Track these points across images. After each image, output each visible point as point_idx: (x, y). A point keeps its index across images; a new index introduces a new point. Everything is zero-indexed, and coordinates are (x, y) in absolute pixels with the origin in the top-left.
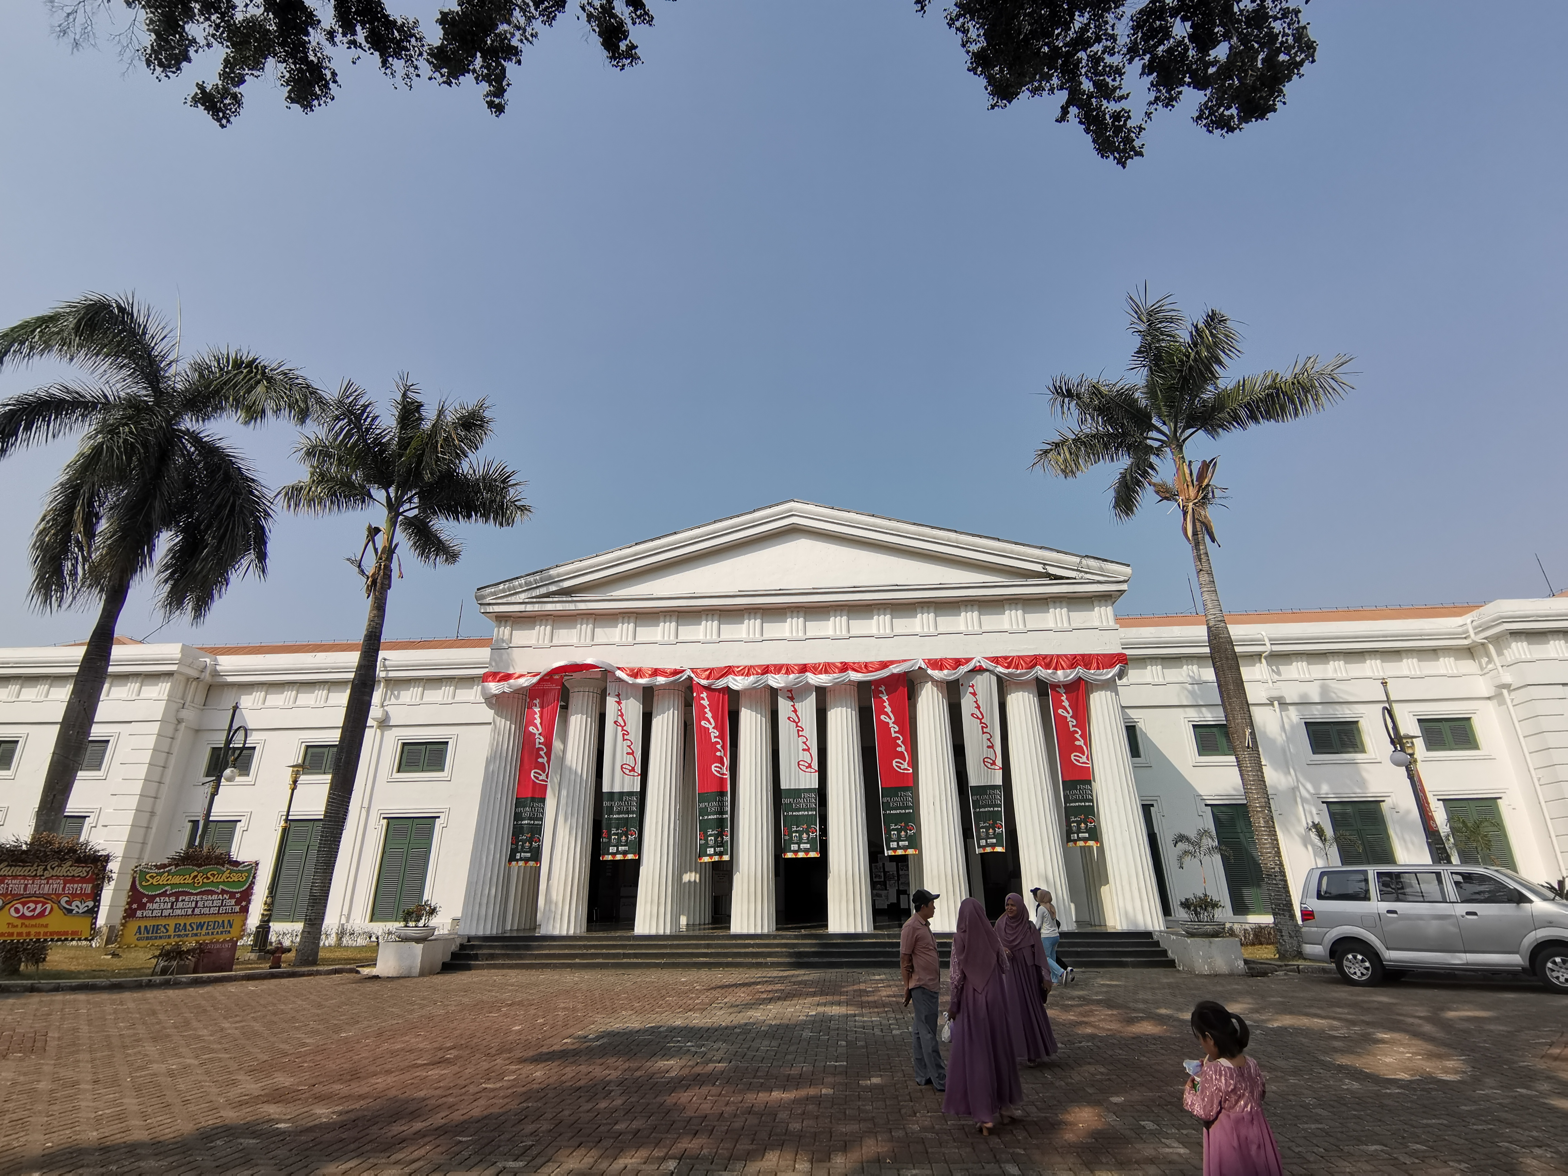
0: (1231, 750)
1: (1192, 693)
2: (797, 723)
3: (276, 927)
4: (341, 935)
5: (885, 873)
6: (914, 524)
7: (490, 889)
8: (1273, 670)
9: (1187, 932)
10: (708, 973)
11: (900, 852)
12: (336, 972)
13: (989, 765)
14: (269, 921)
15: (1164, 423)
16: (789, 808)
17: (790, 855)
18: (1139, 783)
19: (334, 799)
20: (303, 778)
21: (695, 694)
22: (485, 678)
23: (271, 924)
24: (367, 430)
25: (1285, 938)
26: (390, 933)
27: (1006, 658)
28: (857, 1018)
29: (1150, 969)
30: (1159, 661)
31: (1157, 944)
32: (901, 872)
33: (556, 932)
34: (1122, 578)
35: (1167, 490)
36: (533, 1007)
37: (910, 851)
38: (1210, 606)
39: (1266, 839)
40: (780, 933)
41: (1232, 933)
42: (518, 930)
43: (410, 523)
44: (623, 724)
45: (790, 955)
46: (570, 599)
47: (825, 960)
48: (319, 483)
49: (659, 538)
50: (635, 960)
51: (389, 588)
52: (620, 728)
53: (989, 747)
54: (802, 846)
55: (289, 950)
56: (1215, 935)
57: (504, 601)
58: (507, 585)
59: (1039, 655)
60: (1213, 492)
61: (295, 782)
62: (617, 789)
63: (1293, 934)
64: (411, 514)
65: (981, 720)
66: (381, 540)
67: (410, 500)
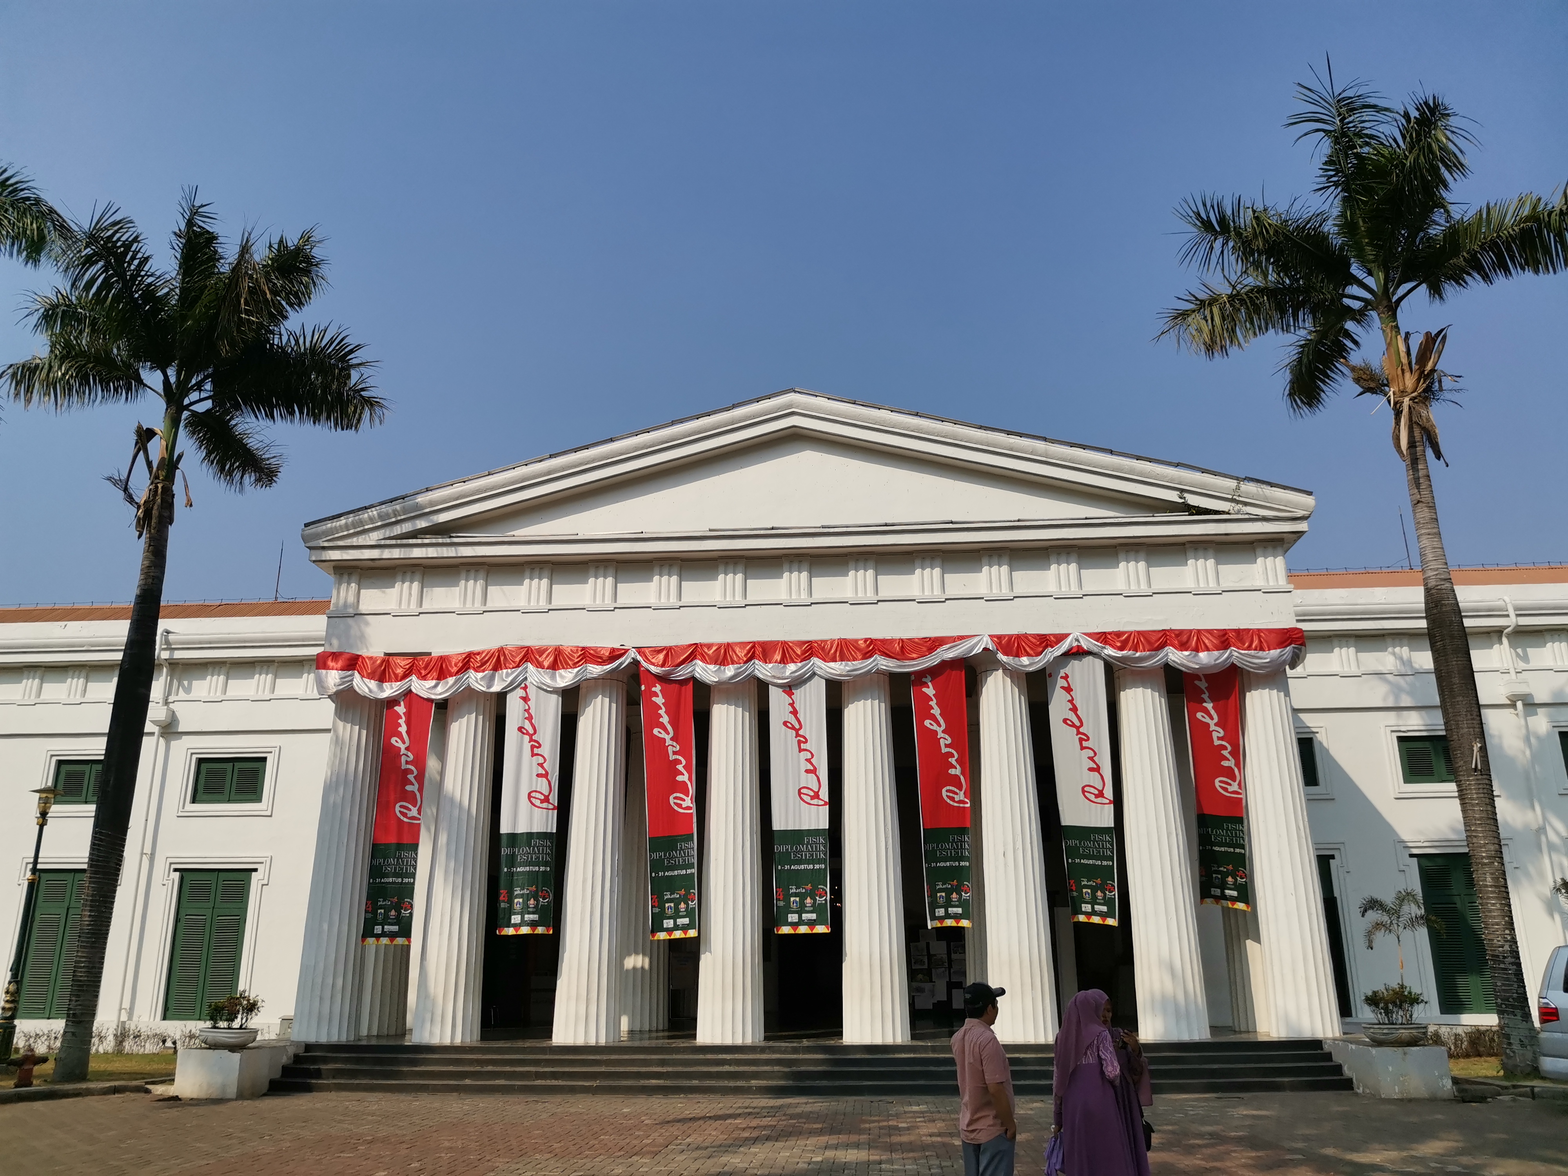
0: (1452, 774)
1: (1397, 690)
2: (797, 731)
3: (24, 1026)
4: (121, 1037)
5: (930, 956)
6: (980, 427)
7: (334, 978)
8: (1518, 655)
9: (1373, 1040)
10: (664, 1101)
11: (950, 923)
12: (115, 1090)
13: (1092, 797)
14: (13, 1017)
15: (1370, 273)
16: (786, 858)
17: (786, 930)
18: (1315, 824)
19: (100, 840)
20: (55, 809)
21: (643, 688)
22: (321, 662)
23: (16, 1022)
24: (134, 277)
25: (1514, 1047)
26: (192, 1036)
27: (1119, 634)
28: (883, 1166)
29: (1317, 1093)
30: (1352, 640)
31: (1328, 1056)
32: (954, 956)
33: (435, 1041)
34: (1300, 513)
35: (1372, 377)
36: (405, 1146)
37: (965, 923)
38: (1430, 557)
39: (1494, 905)
40: (771, 1044)
41: (1437, 1040)
42: (378, 1036)
43: (199, 423)
44: (531, 731)
45: (786, 1076)
46: (448, 540)
47: (837, 1083)
48: (62, 360)
49: (587, 447)
50: (554, 1082)
51: (171, 524)
52: (527, 738)
53: (1091, 769)
54: (805, 916)
55: (44, 1060)
56: (1413, 1042)
57: (348, 542)
58: (351, 519)
59: (1171, 631)
60: (1440, 382)
61: (44, 814)
62: (522, 829)
63: (1526, 1041)
64: (201, 408)
65: (1078, 728)
66: (156, 449)
67: (199, 387)
